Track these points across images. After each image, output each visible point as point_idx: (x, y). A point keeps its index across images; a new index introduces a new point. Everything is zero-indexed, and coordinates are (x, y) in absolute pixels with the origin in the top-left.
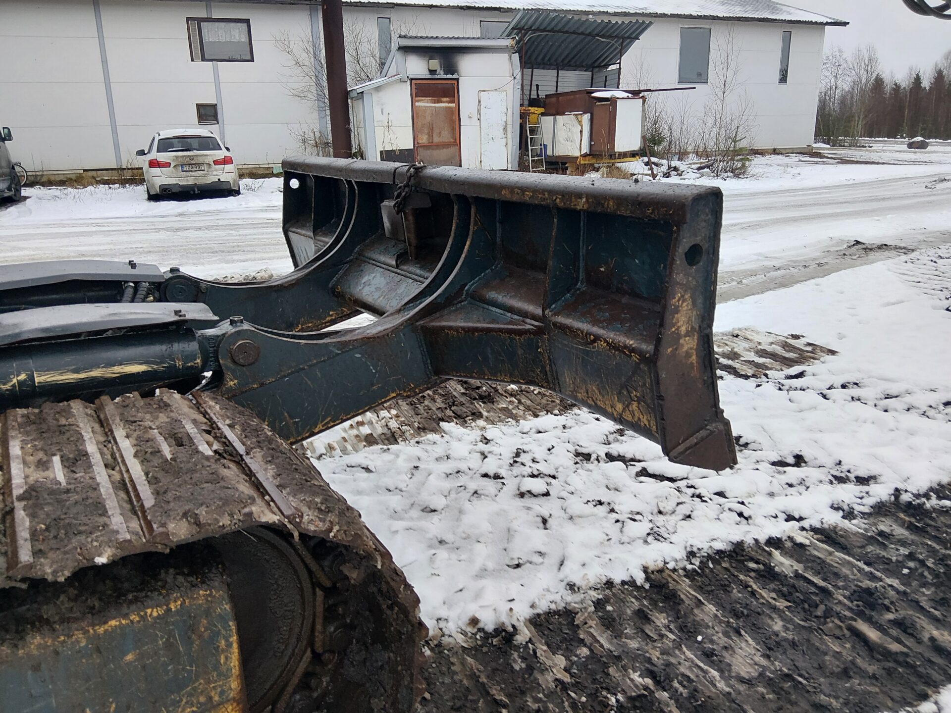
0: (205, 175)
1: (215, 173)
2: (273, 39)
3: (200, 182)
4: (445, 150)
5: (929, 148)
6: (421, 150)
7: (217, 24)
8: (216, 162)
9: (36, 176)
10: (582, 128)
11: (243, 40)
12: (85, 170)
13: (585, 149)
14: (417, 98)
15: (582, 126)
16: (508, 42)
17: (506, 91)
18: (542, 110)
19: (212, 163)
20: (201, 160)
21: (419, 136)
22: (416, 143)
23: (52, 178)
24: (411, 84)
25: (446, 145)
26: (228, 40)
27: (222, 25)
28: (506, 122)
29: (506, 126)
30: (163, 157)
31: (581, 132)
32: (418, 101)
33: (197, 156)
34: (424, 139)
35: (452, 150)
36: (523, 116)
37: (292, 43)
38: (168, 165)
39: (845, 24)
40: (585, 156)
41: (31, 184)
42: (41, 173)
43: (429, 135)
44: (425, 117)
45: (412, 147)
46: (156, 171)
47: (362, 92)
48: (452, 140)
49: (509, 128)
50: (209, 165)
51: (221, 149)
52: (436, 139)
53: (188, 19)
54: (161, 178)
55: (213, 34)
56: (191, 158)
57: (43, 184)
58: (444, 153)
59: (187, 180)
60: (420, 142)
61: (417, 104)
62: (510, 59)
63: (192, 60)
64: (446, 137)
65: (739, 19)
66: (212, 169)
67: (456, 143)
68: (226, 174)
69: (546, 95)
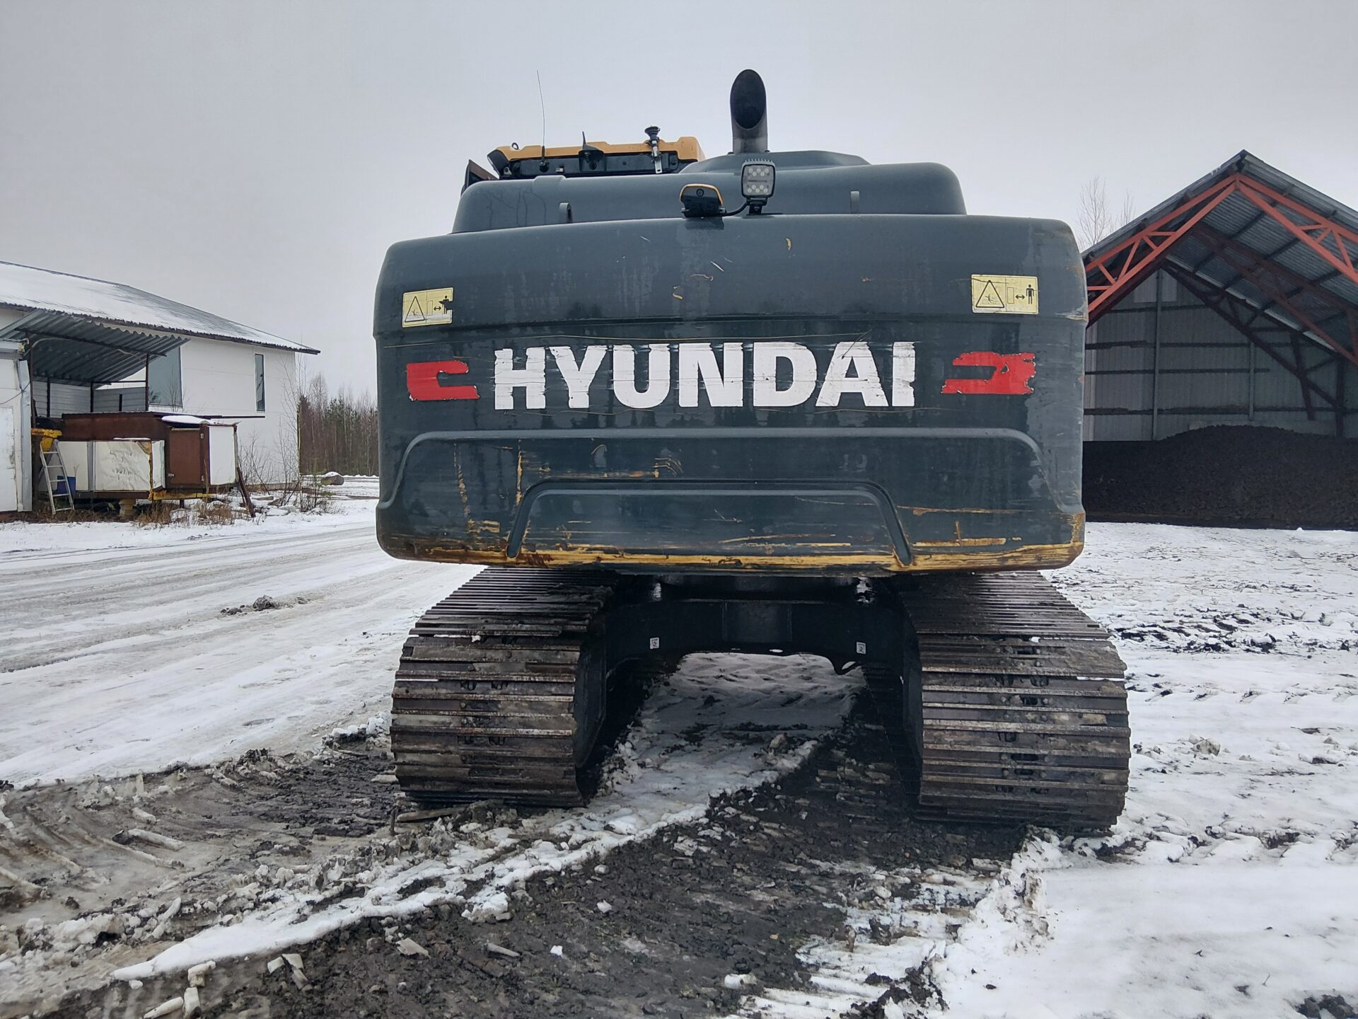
5: (345, 484)
10: (151, 457)
13: (159, 481)
15: (151, 454)
16: (18, 346)
17: (12, 407)
18: (57, 433)
28: (13, 447)
29: (13, 453)
31: (151, 462)
36: (36, 440)
39: (317, 352)
40: (159, 490)
49: (18, 455)
62: (17, 366)
65: (213, 337)
69: (63, 415)
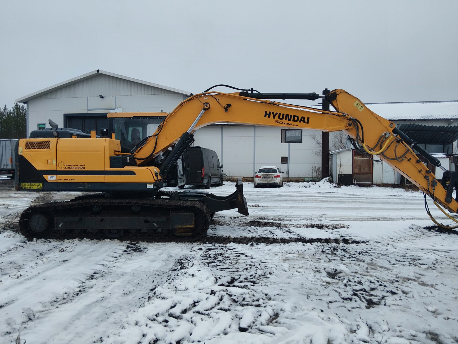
0: (271, 181)
1: (274, 180)
2: (309, 135)
3: (269, 182)
4: (366, 175)
6: (355, 175)
7: (291, 131)
8: (275, 177)
9: (230, 178)
11: (299, 136)
12: (244, 177)
14: (355, 156)
19: (273, 177)
20: (270, 176)
21: (355, 170)
22: (353, 172)
23: (234, 179)
24: (352, 151)
25: (367, 173)
26: (294, 136)
27: (293, 131)
30: (259, 174)
32: (355, 157)
33: (269, 175)
34: (357, 171)
35: (369, 175)
37: (316, 136)
38: (260, 177)
41: (227, 181)
42: (231, 177)
43: (359, 169)
44: (358, 163)
45: (352, 174)
46: (257, 179)
47: (333, 154)
48: (369, 171)
50: (272, 177)
51: (277, 173)
52: (362, 171)
53: (282, 130)
54: (258, 181)
55: (289, 134)
56: (267, 175)
57: (231, 181)
58: (365, 176)
59: (265, 182)
60: (355, 172)
61: (355, 158)
63: (282, 143)
64: (367, 170)
66: (273, 179)
67: (371, 172)
68: (278, 181)
